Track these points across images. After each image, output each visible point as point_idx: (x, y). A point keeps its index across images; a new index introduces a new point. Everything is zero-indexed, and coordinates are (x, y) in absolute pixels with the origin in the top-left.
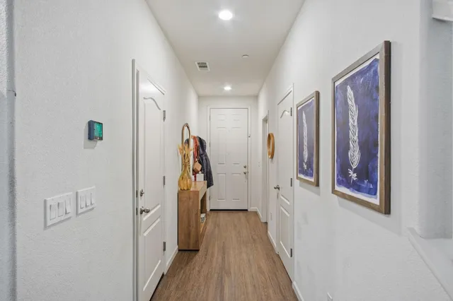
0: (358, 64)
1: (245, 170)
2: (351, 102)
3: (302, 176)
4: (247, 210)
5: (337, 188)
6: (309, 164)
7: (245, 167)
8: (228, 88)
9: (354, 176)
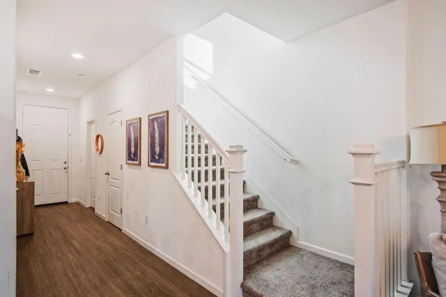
0: (156, 114)
1: (66, 166)
2: (156, 128)
3: (130, 162)
4: (67, 202)
5: (150, 164)
6: (135, 154)
7: (65, 163)
8: (50, 90)
9: (157, 157)
